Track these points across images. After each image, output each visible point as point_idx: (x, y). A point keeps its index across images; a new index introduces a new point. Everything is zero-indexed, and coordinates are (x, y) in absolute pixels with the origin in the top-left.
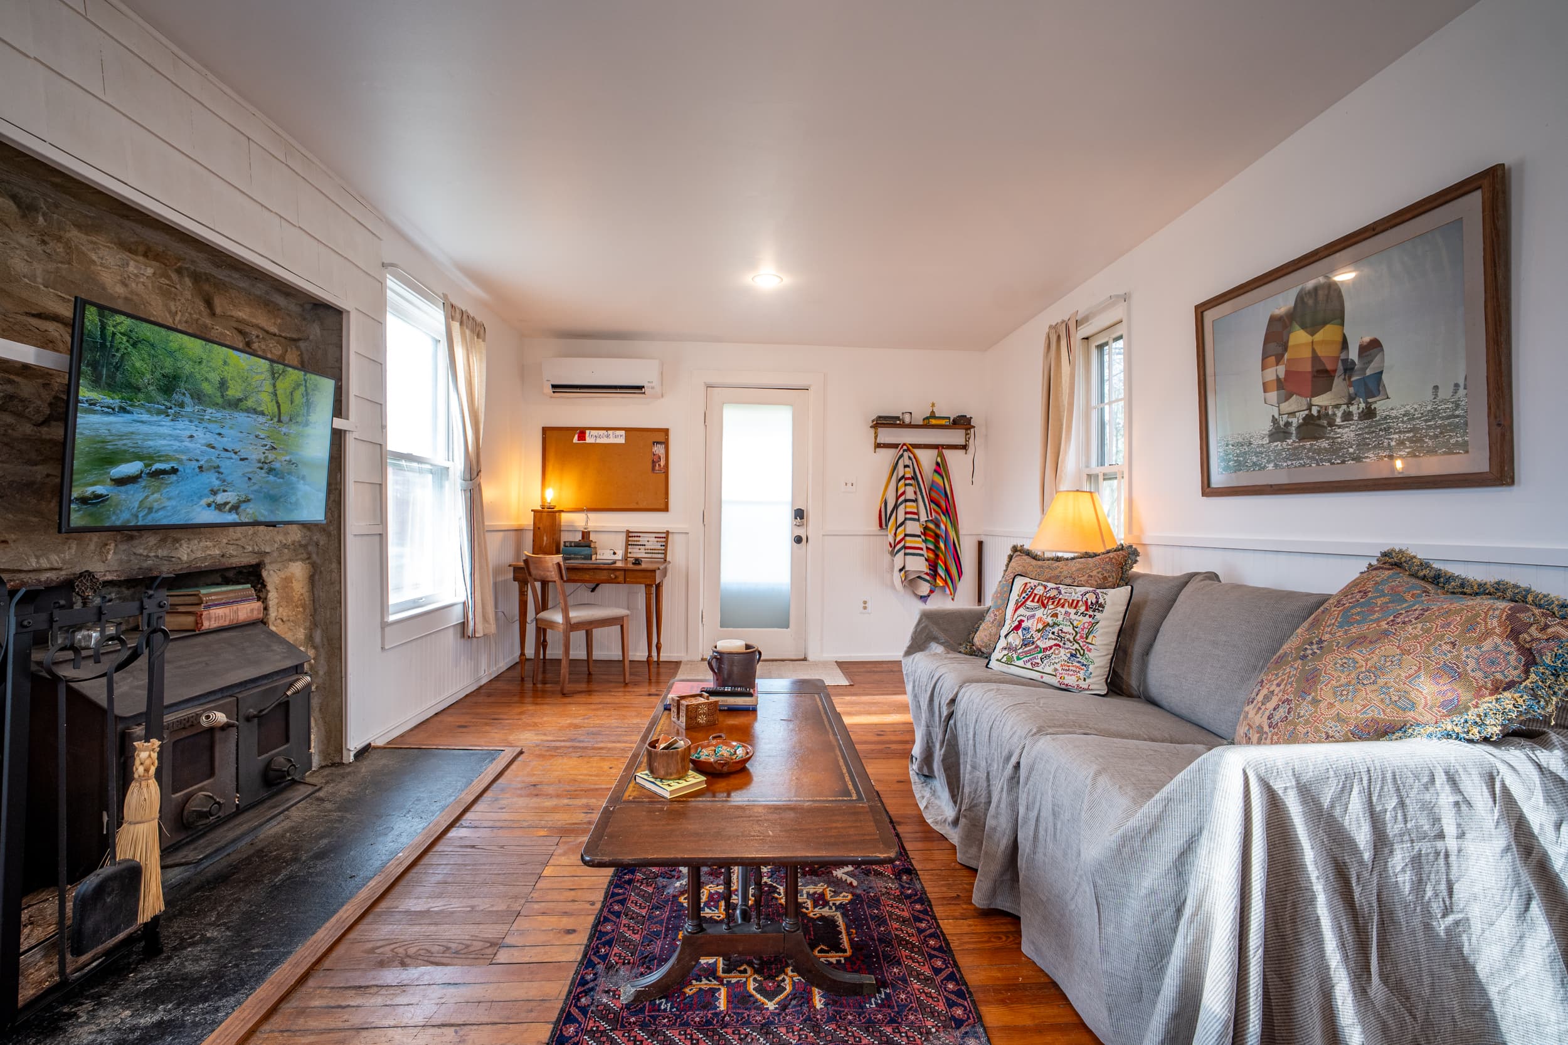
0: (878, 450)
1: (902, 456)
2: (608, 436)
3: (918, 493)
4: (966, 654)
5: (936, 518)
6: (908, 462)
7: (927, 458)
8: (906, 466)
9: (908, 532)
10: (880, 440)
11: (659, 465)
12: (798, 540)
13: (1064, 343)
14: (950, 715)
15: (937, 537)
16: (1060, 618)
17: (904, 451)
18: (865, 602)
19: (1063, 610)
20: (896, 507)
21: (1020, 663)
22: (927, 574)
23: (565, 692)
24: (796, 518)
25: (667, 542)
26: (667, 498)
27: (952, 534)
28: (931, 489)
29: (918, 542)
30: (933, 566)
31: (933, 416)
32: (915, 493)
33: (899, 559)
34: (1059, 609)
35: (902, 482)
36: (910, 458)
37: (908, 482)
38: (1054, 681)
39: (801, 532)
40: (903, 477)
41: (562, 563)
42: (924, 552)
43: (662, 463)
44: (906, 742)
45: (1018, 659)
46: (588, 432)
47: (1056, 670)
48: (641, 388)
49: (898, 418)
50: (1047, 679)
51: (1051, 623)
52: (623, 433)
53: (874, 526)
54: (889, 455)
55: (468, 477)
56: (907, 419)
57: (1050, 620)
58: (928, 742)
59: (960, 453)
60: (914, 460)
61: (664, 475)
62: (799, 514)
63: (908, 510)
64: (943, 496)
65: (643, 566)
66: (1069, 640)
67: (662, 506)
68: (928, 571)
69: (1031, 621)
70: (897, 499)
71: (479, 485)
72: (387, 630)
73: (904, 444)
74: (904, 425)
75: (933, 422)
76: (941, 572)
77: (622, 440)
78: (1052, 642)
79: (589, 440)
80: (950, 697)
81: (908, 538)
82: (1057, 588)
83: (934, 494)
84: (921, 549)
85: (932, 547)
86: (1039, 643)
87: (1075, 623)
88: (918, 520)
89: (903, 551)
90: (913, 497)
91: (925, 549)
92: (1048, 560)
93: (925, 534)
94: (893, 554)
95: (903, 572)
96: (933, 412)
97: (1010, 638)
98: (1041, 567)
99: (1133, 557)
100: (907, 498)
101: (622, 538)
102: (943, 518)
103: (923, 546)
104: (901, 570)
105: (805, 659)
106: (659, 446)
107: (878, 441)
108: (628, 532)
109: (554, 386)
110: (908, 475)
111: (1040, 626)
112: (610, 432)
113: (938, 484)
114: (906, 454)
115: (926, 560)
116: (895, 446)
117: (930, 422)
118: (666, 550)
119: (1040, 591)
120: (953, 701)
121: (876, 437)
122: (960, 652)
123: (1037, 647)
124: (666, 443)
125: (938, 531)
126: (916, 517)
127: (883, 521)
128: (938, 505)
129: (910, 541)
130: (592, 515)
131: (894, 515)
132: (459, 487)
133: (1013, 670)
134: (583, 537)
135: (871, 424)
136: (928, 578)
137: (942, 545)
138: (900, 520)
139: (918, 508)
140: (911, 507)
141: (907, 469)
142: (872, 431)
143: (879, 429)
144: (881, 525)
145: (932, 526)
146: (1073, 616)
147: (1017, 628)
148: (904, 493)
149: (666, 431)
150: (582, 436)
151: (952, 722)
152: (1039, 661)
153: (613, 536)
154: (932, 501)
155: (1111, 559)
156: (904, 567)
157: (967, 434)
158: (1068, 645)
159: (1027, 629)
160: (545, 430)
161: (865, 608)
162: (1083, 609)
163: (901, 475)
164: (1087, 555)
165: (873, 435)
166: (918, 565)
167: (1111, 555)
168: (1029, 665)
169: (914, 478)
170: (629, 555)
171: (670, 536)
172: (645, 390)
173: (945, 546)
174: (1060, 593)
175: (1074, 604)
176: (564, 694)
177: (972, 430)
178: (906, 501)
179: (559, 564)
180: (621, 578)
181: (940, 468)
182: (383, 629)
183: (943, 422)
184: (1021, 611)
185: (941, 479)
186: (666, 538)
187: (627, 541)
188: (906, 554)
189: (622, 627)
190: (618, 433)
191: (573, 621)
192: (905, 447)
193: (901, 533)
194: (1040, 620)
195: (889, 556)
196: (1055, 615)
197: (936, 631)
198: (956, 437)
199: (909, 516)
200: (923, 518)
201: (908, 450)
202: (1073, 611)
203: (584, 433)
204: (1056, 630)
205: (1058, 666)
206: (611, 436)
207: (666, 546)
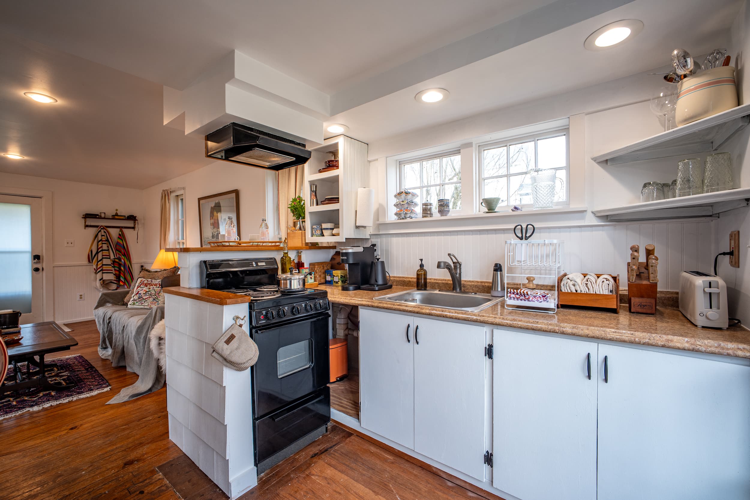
0: (87, 228)
1: (100, 231)
3: (110, 247)
4: (121, 305)
5: (119, 257)
6: (103, 234)
7: (114, 233)
8: (102, 236)
9: (104, 263)
12: (37, 270)
13: (167, 197)
14: (109, 322)
15: (120, 265)
16: (151, 289)
17: (101, 229)
18: (81, 296)
19: (152, 287)
20: (97, 253)
21: (137, 304)
22: (115, 280)
24: (34, 259)
27: (127, 263)
28: (116, 245)
29: (110, 268)
30: (118, 277)
31: (117, 215)
32: (108, 247)
33: (99, 276)
34: (151, 287)
35: (101, 242)
36: (105, 232)
37: (103, 242)
38: (148, 307)
39: (38, 266)
40: (101, 240)
42: (114, 272)
44: (98, 340)
45: (137, 303)
47: (148, 304)
49: (98, 215)
50: (146, 307)
51: (148, 291)
53: (86, 262)
54: (93, 231)
56: (103, 215)
57: (148, 290)
58: (103, 335)
59: (131, 230)
60: (107, 233)
62: (37, 257)
63: (104, 254)
64: (123, 247)
66: (153, 295)
68: (116, 279)
69: (142, 291)
70: (98, 249)
73: (102, 226)
74: (101, 218)
75: (117, 217)
76: (122, 279)
78: (148, 296)
80: (110, 316)
81: (104, 266)
82: (151, 281)
83: (117, 247)
84: (112, 270)
85: (117, 269)
86: (144, 297)
87: (155, 290)
88: (110, 258)
89: (102, 272)
90: (106, 248)
91: (113, 270)
92: (153, 272)
93: (113, 264)
94: (96, 273)
95: (102, 281)
96: (117, 213)
97: (134, 297)
98: (150, 274)
99: (177, 270)
100: (103, 249)
102: (123, 257)
103: (113, 269)
104: (100, 280)
107: (87, 224)
110: (103, 239)
111: (145, 292)
113: (120, 243)
114: (102, 230)
115: (114, 274)
116: (97, 226)
117: (116, 217)
119: (146, 282)
120: (110, 318)
121: (85, 223)
122: (119, 305)
123: (143, 298)
125: (120, 262)
126: (109, 257)
127: (90, 259)
128: (120, 252)
129: (105, 268)
131: (96, 256)
133: (135, 306)
135: (83, 216)
136: (115, 282)
137: (122, 268)
138: (100, 258)
139: (109, 253)
140: (106, 253)
141: (103, 237)
142: (83, 220)
143: (87, 219)
144: (89, 261)
145: (117, 260)
146: (155, 288)
147: (137, 294)
148: (102, 247)
151: (110, 324)
152: (143, 302)
154: (117, 250)
155: (171, 271)
156: (102, 278)
157: (134, 223)
158: (153, 296)
159: (140, 294)
161: (81, 298)
162: (158, 286)
163: (100, 239)
164: (165, 270)
165: (84, 222)
166: (110, 277)
167: (171, 270)
168: (140, 304)
169: (107, 240)
173: (124, 268)
174: (152, 282)
175: (156, 285)
177: (137, 221)
178: (102, 250)
181: (122, 236)
183: (122, 218)
184: (139, 288)
185: (121, 241)
188: (103, 273)
192: (102, 227)
193: (100, 264)
194: (145, 290)
195: (94, 274)
196: (150, 289)
197: (108, 299)
198: (130, 224)
199: (104, 257)
200: (112, 257)
201: (103, 228)
202: (155, 287)
204: (149, 293)
205: (149, 303)
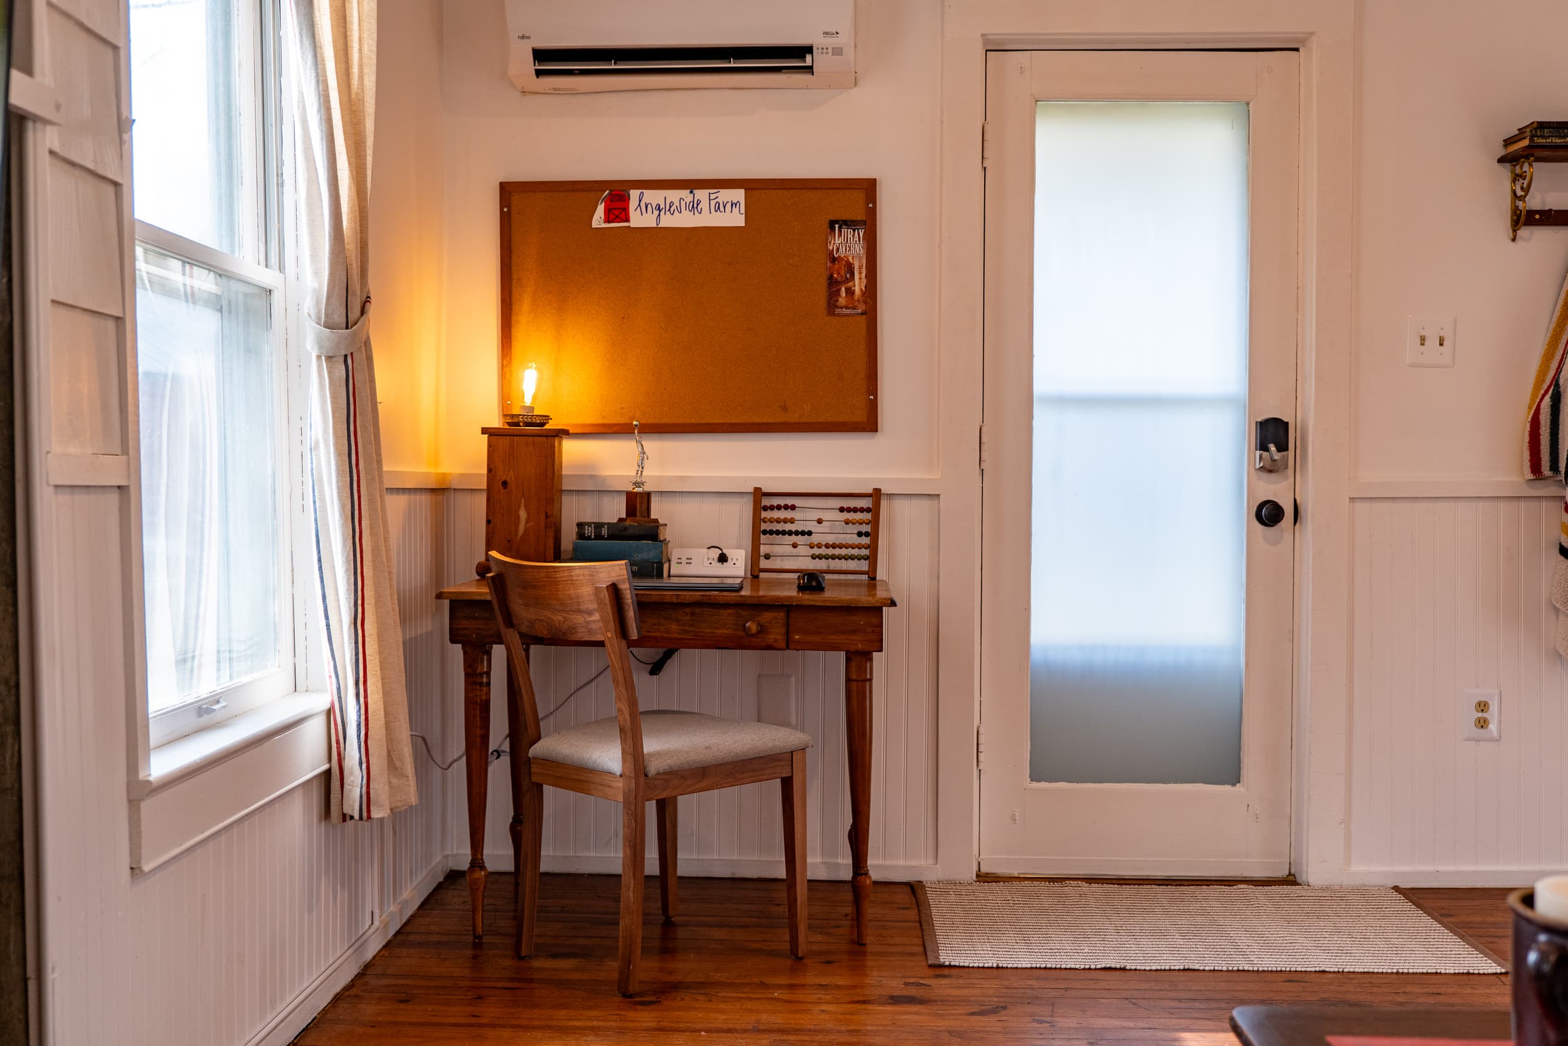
0: (1524, 232)
2: (694, 207)
10: (1536, 201)
11: (850, 292)
12: (1269, 514)
18: (1482, 706)
23: (634, 987)
24: (1263, 447)
25: (875, 522)
26: (874, 392)
39: (1277, 490)
41: (625, 587)
43: (859, 284)
46: (634, 194)
48: (802, 51)
52: (739, 195)
54: (1559, 246)
55: (339, 317)
61: (862, 321)
62: (1273, 434)
65: (831, 595)
67: (860, 416)
71: (367, 344)
72: (146, 806)
77: (736, 219)
79: (638, 219)
101: (740, 514)
105: (1291, 880)
106: (848, 232)
107: (1524, 204)
108: (759, 494)
109: (540, 55)
112: (702, 194)
118: (873, 547)
121: (1517, 193)
124: (868, 224)
127: (1544, 453)
130: (653, 445)
132: (311, 348)
134: (631, 511)
135: (1502, 152)
142: (1505, 172)
143: (1528, 166)
144: (1536, 467)
149: (868, 188)
150: (618, 207)
153: (710, 507)
160: (508, 191)
161: (1482, 724)
165: (1508, 186)
170: (764, 564)
171: (884, 503)
172: (818, 60)
176: (626, 995)
179: (614, 590)
180: (776, 634)
182: (134, 804)
186: (874, 510)
187: (757, 520)
189: (787, 784)
190: (726, 195)
191: (654, 767)
203: (626, 199)
206: (704, 205)
207: (873, 535)
